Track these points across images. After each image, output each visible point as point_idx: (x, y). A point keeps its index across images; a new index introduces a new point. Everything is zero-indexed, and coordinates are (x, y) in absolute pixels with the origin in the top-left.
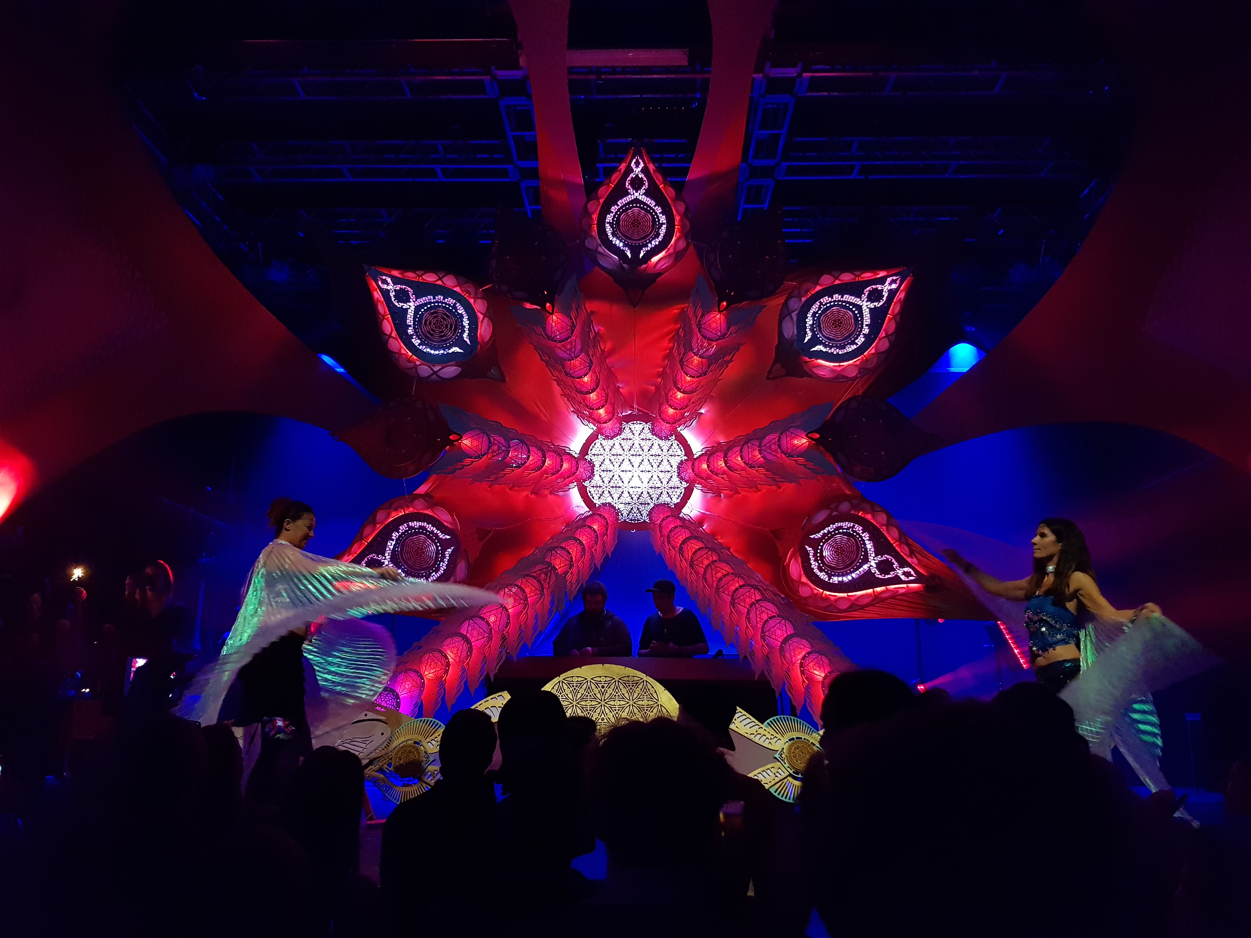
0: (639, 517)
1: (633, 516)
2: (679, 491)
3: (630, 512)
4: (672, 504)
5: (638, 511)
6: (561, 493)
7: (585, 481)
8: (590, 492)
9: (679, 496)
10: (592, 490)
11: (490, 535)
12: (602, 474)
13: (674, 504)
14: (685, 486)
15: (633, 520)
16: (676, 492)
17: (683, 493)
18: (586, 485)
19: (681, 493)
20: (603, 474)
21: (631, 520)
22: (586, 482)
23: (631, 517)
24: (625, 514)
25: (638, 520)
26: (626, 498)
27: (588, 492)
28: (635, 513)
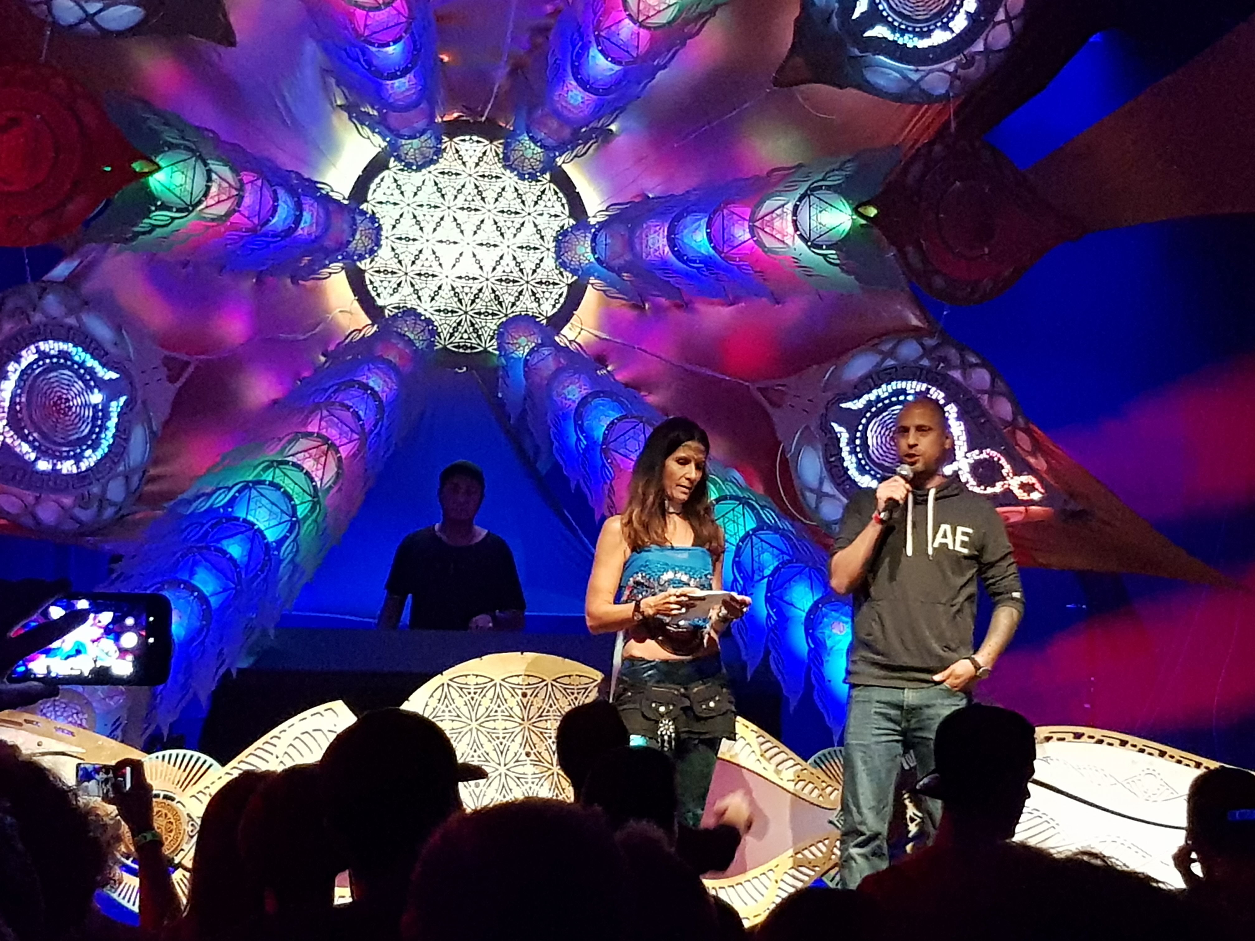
0: (473, 341)
1: (462, 338)
2: (556, 290)
3: (455, 329)
4: (542, 318)
5: (471, 329)
6: (309, 283)
7: (361, 257)
8: (372, 283)
9: (557, 301)
10: (377, 278)
11: (191, 369)
12: (398, 245)
13: (547, 318)
14: (570, 282)
15: (462, 347)
16: (551, 293)
17: (564, 295)
18: (363, 267)
19: (561, 295)
20: (400, 247)
21: (458, 347)
22: (363, 262)
23: (457, 340)
24: (445, 334)
25: (472, 348)
26: (445, 300)
27: (368, 282)
28: (466, 331)
